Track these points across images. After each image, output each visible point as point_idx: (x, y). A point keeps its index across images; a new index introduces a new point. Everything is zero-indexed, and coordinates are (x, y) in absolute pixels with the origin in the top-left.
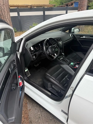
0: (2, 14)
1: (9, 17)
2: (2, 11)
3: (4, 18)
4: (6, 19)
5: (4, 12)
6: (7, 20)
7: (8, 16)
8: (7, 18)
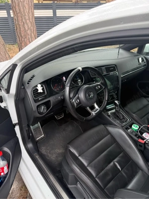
0: (20, 10)
1: (31, 17)
2: (20, 5)
3: (22, 17)
4: (26, 20)
5: (24, 6)
6: (28, 21)
7: (31, 14)
8: (27, 18)
